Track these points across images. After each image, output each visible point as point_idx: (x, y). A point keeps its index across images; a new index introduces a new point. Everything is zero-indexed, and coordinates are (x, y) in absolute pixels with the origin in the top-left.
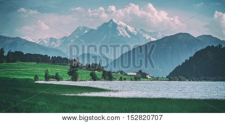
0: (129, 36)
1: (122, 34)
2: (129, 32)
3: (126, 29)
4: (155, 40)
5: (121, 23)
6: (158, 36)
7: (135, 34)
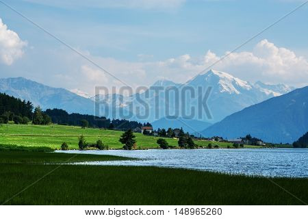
0: (238, 93)
1: (227, 90)
2: (238, 87)
3: (234, 83)
4: (279, 94)
5: (225, 75)
6: (284, 89)
7: (248, 89)
